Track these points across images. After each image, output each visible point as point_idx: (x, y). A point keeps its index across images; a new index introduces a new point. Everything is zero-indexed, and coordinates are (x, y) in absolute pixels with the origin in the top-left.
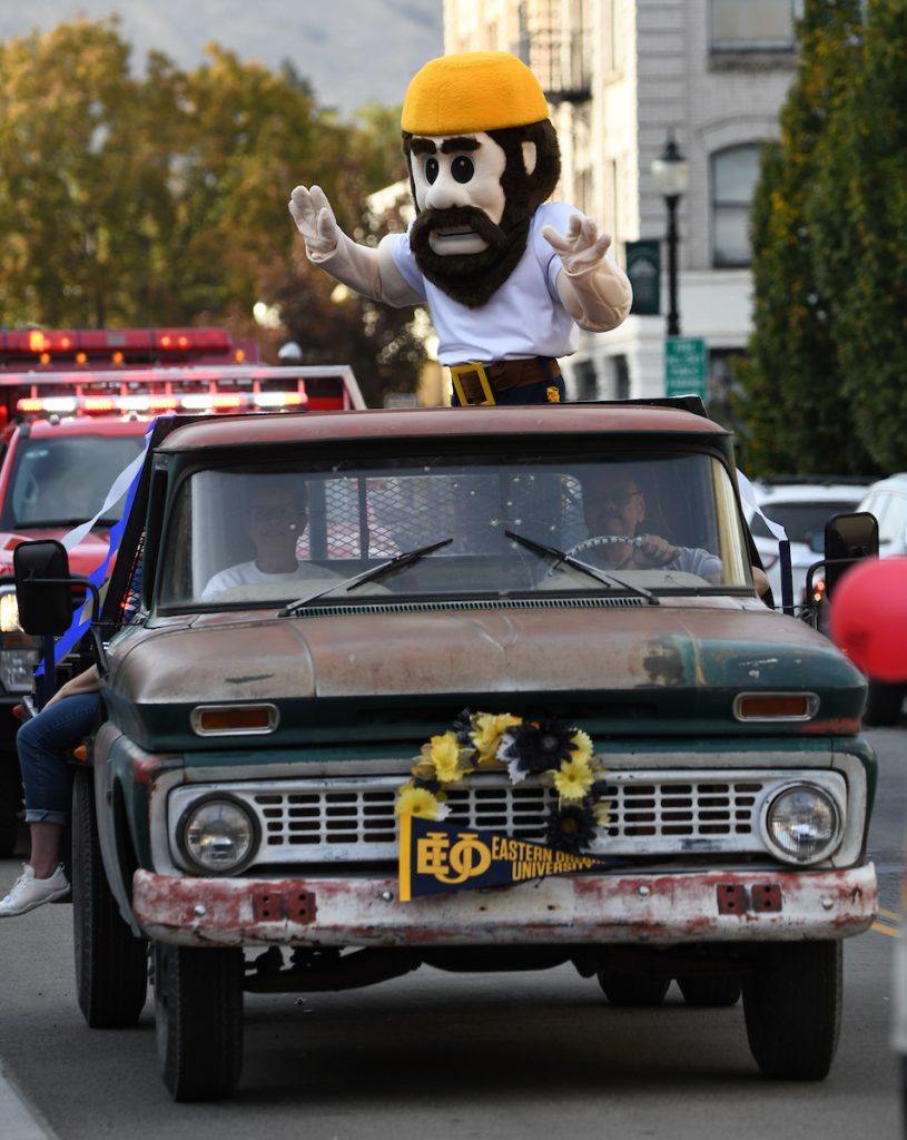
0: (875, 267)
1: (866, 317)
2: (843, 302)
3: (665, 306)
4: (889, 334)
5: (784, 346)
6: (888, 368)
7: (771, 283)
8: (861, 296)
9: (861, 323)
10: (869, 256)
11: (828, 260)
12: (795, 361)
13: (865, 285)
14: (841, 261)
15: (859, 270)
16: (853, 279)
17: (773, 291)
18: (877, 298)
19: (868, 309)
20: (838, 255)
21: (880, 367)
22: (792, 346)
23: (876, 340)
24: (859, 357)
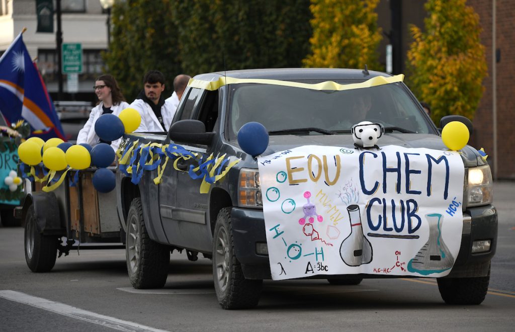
0: (200, 11)
1: (195, 33)
2: (184, 26)
3: (55, 29)
4: (207, 41)
5: (143, 46)
6: (205, 56)
7: (137, 18)
8: (194, 24)
9: (193, 36)
10: (197, 6)
11: (177, 7)
12: (149, 53)
13: (195, 18)
14: (183, 8)
15: (192, 12)
16: (189, 16)
17: (138, 22)
18: (201, 25)
19: (197, 29)
20: (182, 6)
21: (201, 56)
22: (147, 46)
23: (200, 43)
24: (191, 51)
